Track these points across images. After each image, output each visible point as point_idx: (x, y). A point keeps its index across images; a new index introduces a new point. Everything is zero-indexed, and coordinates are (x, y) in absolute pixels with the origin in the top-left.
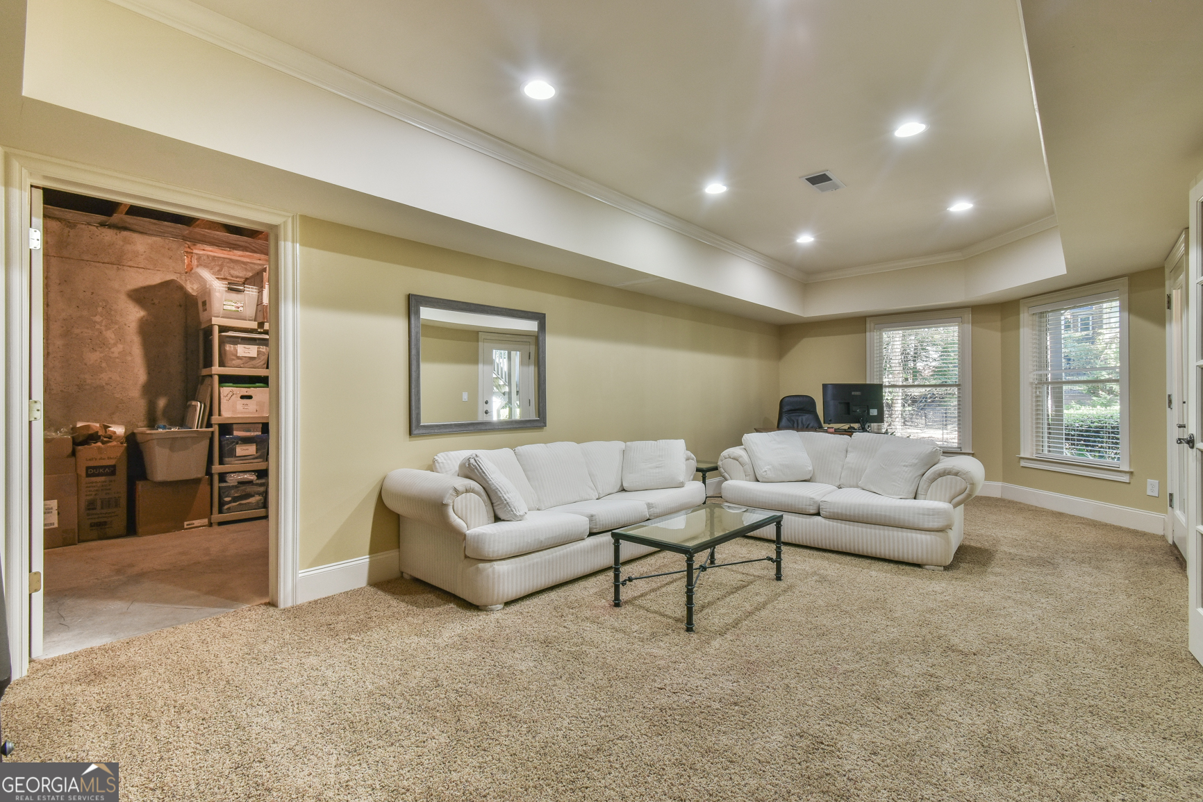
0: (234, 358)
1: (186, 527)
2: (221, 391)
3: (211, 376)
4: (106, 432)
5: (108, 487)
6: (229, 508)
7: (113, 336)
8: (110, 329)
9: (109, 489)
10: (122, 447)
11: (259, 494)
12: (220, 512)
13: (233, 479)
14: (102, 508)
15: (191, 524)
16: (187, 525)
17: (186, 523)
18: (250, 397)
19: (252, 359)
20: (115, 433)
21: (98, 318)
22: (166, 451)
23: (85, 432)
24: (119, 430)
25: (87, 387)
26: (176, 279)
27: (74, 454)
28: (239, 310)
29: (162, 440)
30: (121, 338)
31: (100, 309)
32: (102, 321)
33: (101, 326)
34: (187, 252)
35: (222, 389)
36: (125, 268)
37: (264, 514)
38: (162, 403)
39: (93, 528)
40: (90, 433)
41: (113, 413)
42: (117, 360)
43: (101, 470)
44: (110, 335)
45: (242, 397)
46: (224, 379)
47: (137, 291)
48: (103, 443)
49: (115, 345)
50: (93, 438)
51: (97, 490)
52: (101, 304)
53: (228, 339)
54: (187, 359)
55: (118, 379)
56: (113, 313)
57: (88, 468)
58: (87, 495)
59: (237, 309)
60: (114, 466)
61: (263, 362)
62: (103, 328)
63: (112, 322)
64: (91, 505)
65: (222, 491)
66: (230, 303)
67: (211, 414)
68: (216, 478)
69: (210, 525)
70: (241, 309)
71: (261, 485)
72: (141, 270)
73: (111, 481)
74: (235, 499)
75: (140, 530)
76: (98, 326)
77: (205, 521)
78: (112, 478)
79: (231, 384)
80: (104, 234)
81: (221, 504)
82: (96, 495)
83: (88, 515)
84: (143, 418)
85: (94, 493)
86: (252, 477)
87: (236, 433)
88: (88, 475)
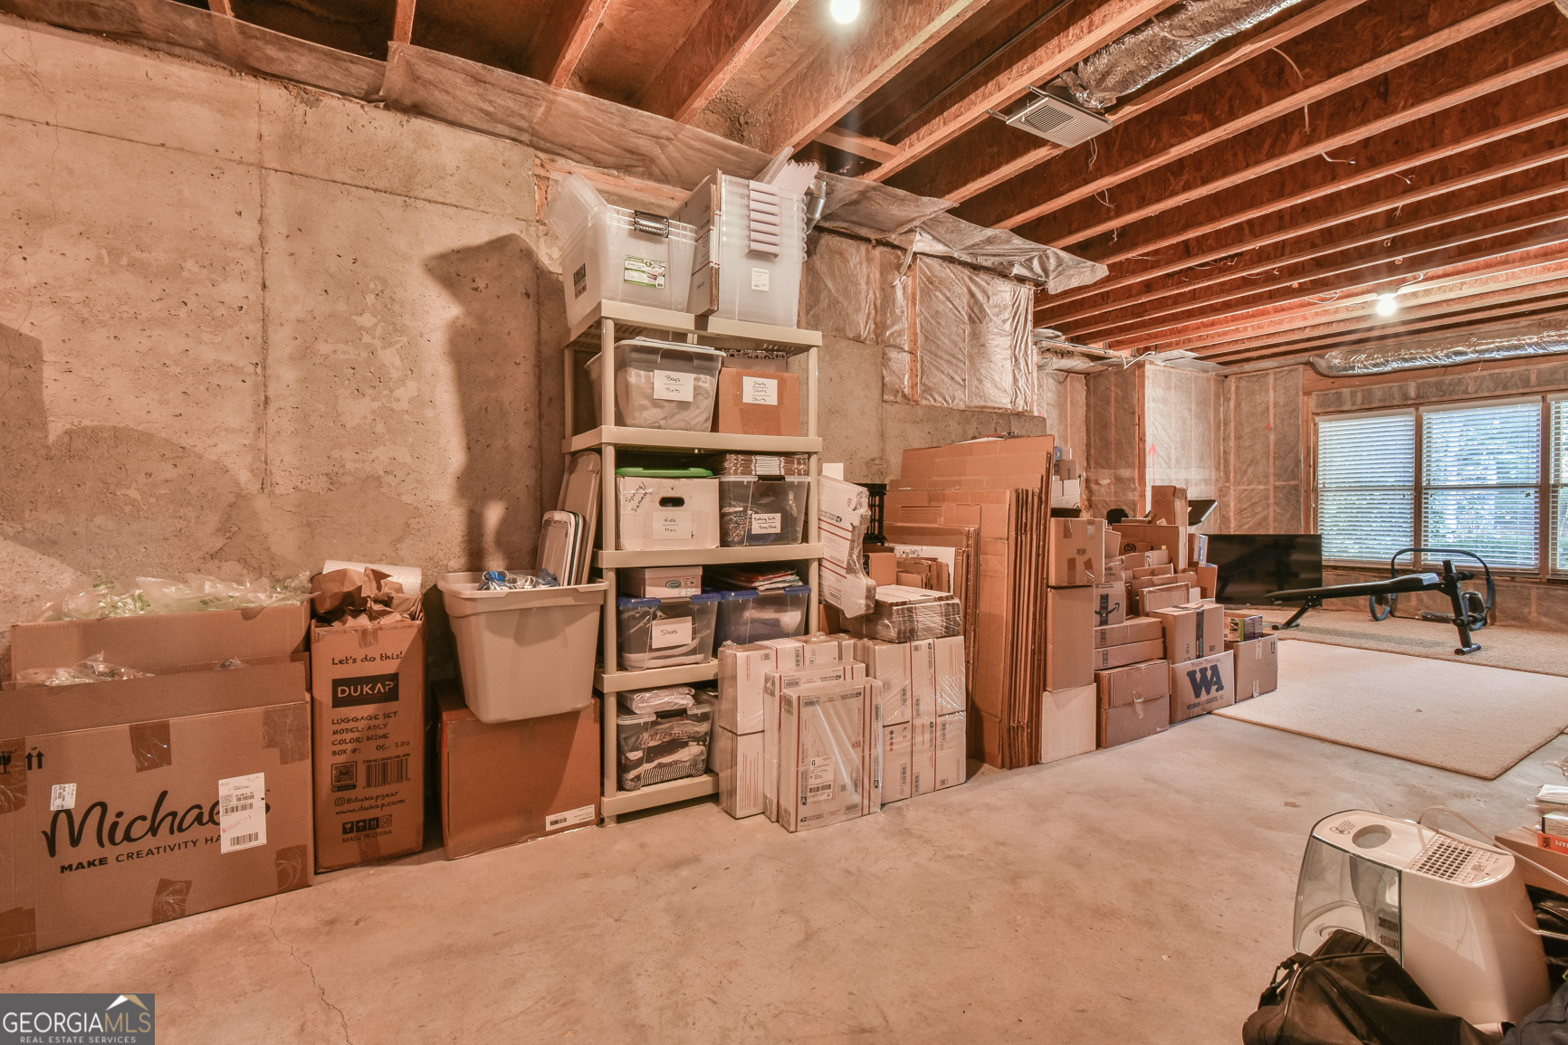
0: (646, 402)
1: (549, 828)
2: (621, 487)
3: (598, 450)
4: (379, 588)
5: (381, 732)
6: (638, 778)
7: (398, 363)
8: (391, 344)
9: (385, 736)
10: (411, 626)
11: (697, 739)
12: (621, 787)
13: (646, 707)
14: (369, 785)
15: (561, 821)
16: (552, 823)
17: (549, 819)
18: (677, 502)
19: (683, 405)
20: (400, 589)
21: (366, 320)
22: (509, 643)
23: (335, 588)
24: (408, 580)
25: (348, 479)
26: (518, 233)
27: (307, 643)
28: (657, 282)
29: (501, 616)
30: (412, 370)
31: (370, 299)
32: (376, 325)
33: (374, 338)
34: (537, 176)
35: (621, 481)
36: (420, 203)
37: (709, 790)
38: (494, 515)
39: (349, 836)
40: (346, 589)
41: (399, 540)
42: (406, 417)
43: (366, 689)
44: (390, 358)
45: (665, 502)
46: (630, 457)
47: (443, 257)
48: (372, 618)
49: (402, 381)
50: (351, 604)
51: (357, 740)
52: (372, 286)
53: (635, 355)
54: (540, 417)
55: (408, 460)
56: (396, 307)
57: (337, 683)
58: (334, 753)
59: (652, 282)
60: (394, 677)
61: (704, 416)
62: (377, 343)
63: (396, 330)
64: (344, 777)
65: (623, 736)
66: (638, 265)
67: (598, 544)
68: (611, 704)
69: (600, 821)
70: (661, 280)
71: (704, 717)
72: (451, 211)
73: (387, 716)
74: (652, 754)
75: (451, 843)
76: (367, 339)
77: (588, 812)
78: (391, 706)
79: (640, 470)
80: (375, 124)
81: (623, 768)
82: (354, 751)
83: (339, 802)
84: (458, 549)
85: (349, 747)
86: (683, 700)
87: (653, 592)
88: (337, 703)
